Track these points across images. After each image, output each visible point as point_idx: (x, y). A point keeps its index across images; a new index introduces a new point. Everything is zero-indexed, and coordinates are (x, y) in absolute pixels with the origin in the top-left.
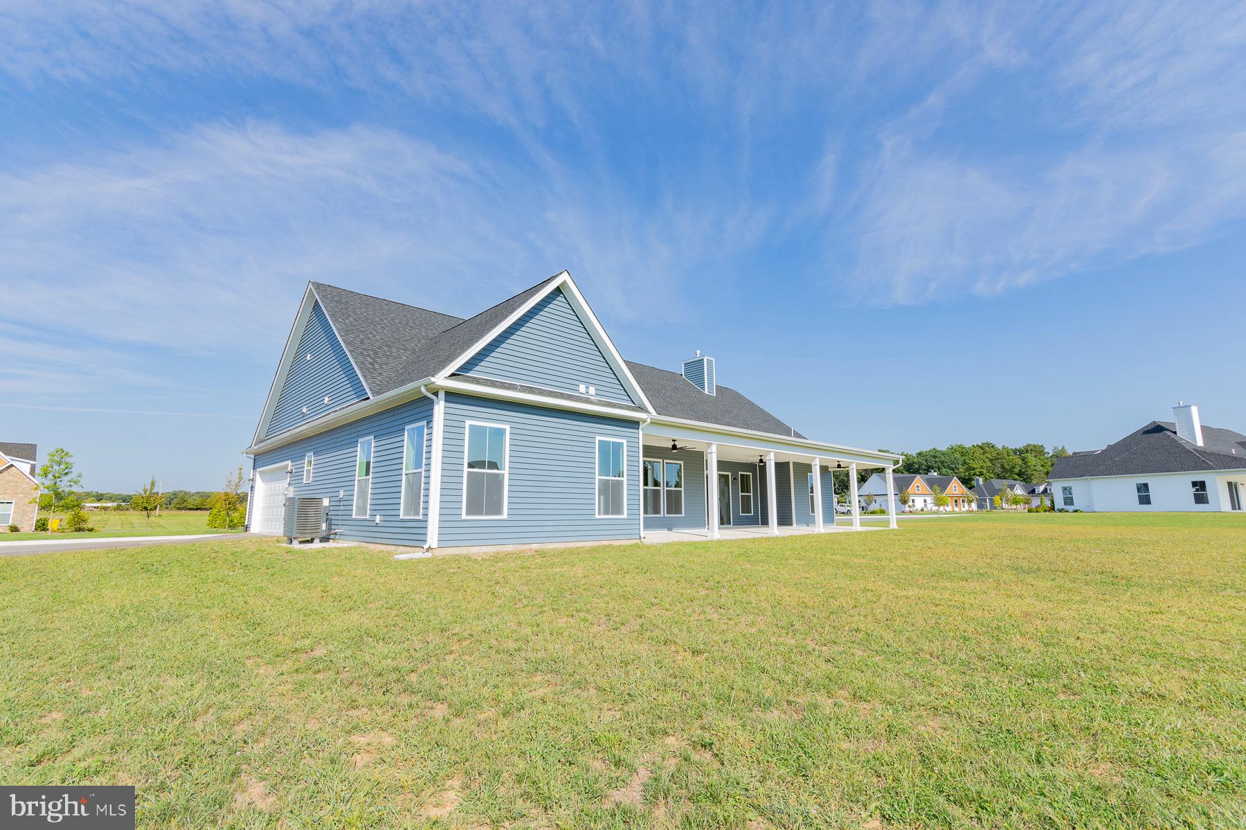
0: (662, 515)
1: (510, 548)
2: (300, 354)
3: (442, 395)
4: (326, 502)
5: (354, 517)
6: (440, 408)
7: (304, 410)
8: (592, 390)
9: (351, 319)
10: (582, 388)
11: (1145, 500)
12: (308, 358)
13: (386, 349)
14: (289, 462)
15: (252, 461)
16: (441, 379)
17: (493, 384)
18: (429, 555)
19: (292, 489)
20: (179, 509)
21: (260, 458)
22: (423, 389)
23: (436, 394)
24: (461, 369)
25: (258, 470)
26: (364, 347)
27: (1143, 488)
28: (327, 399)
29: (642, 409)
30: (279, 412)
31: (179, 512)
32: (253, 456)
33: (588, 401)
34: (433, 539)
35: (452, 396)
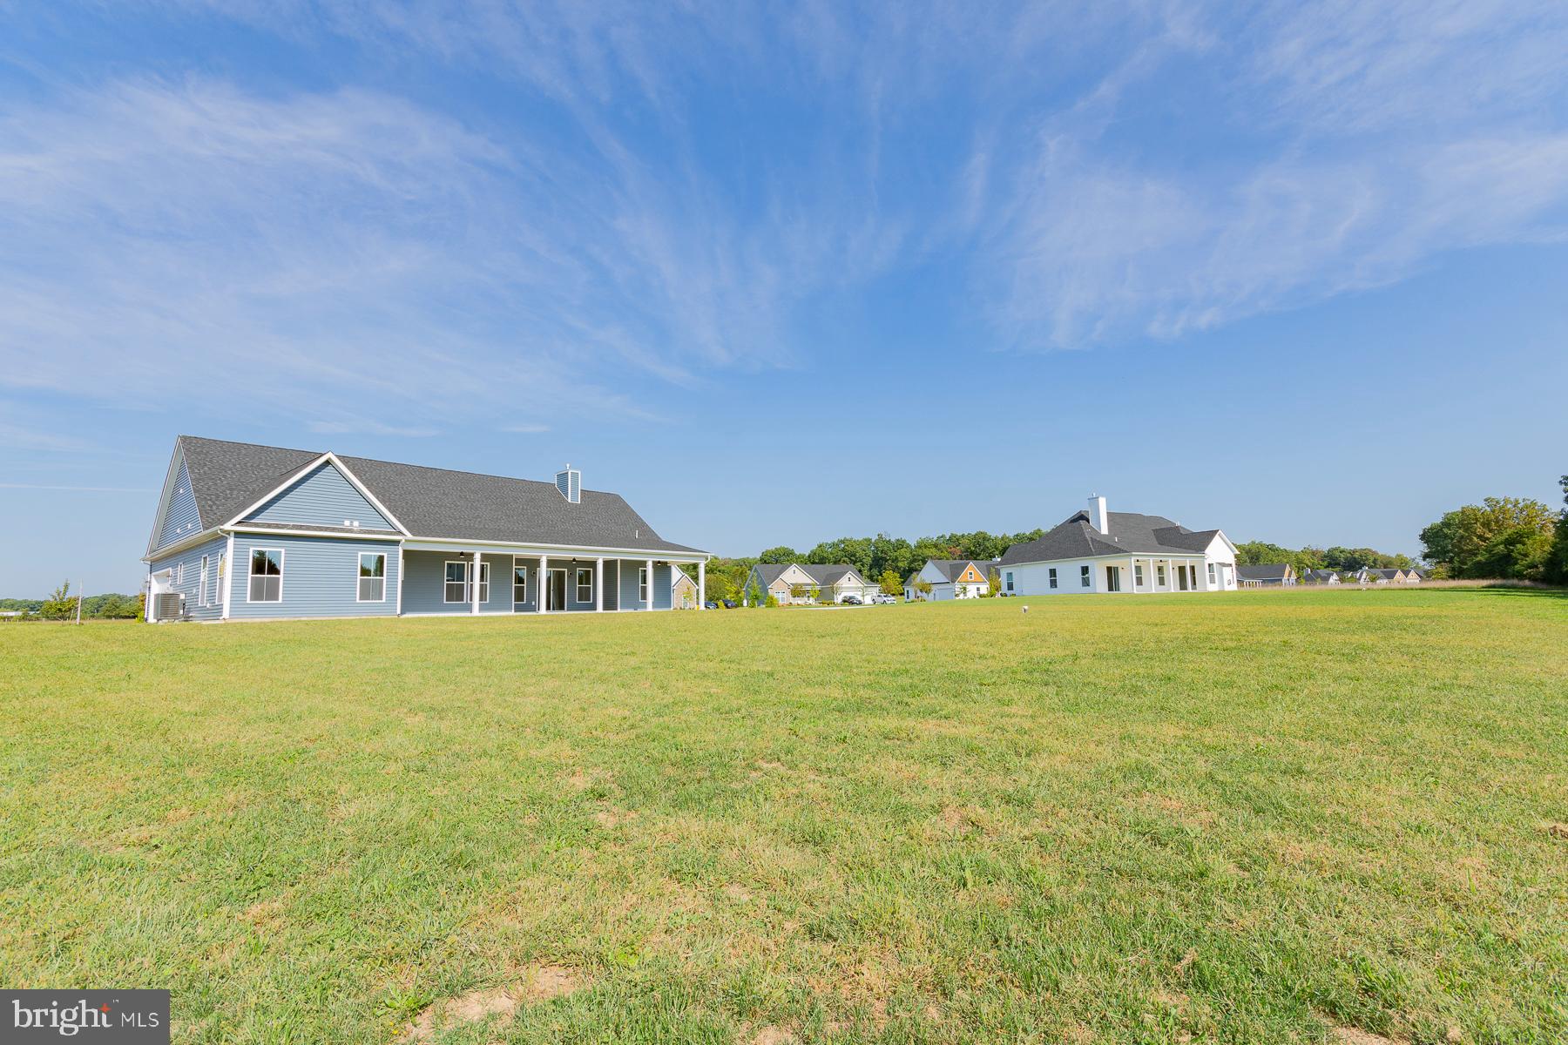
0: (465, 602)
1: (285, 619)
2: (176, 489)
3: (232, 534)
4: (182, 596)
5: (199, 605)
6: (231, 541)
7: (178, 531)
8: (356, 524)
9: (206, 468)
10: (347, 523)
11: (1054, 584)
12: (181, 491)
13: (228, 492)
14: (170, 569)
15: (149, 567)
16: (228, 526)
17: (269, 526)
18: (223, 622)
19: (172, 588)
20: (109, 617)
21: (155, 565)
22: (219, 532)
23: (229, 534)
24: (246, 518)
25: (153, 574)
26: (209, 492)
27: (1053, 572)
28: (189, 526)
29: (400, 533)
30: (165, 529)
31: (109, 621)
32: (149, 563)
33: (351, 531)
34: (226, 613)
35: (238, 534)
